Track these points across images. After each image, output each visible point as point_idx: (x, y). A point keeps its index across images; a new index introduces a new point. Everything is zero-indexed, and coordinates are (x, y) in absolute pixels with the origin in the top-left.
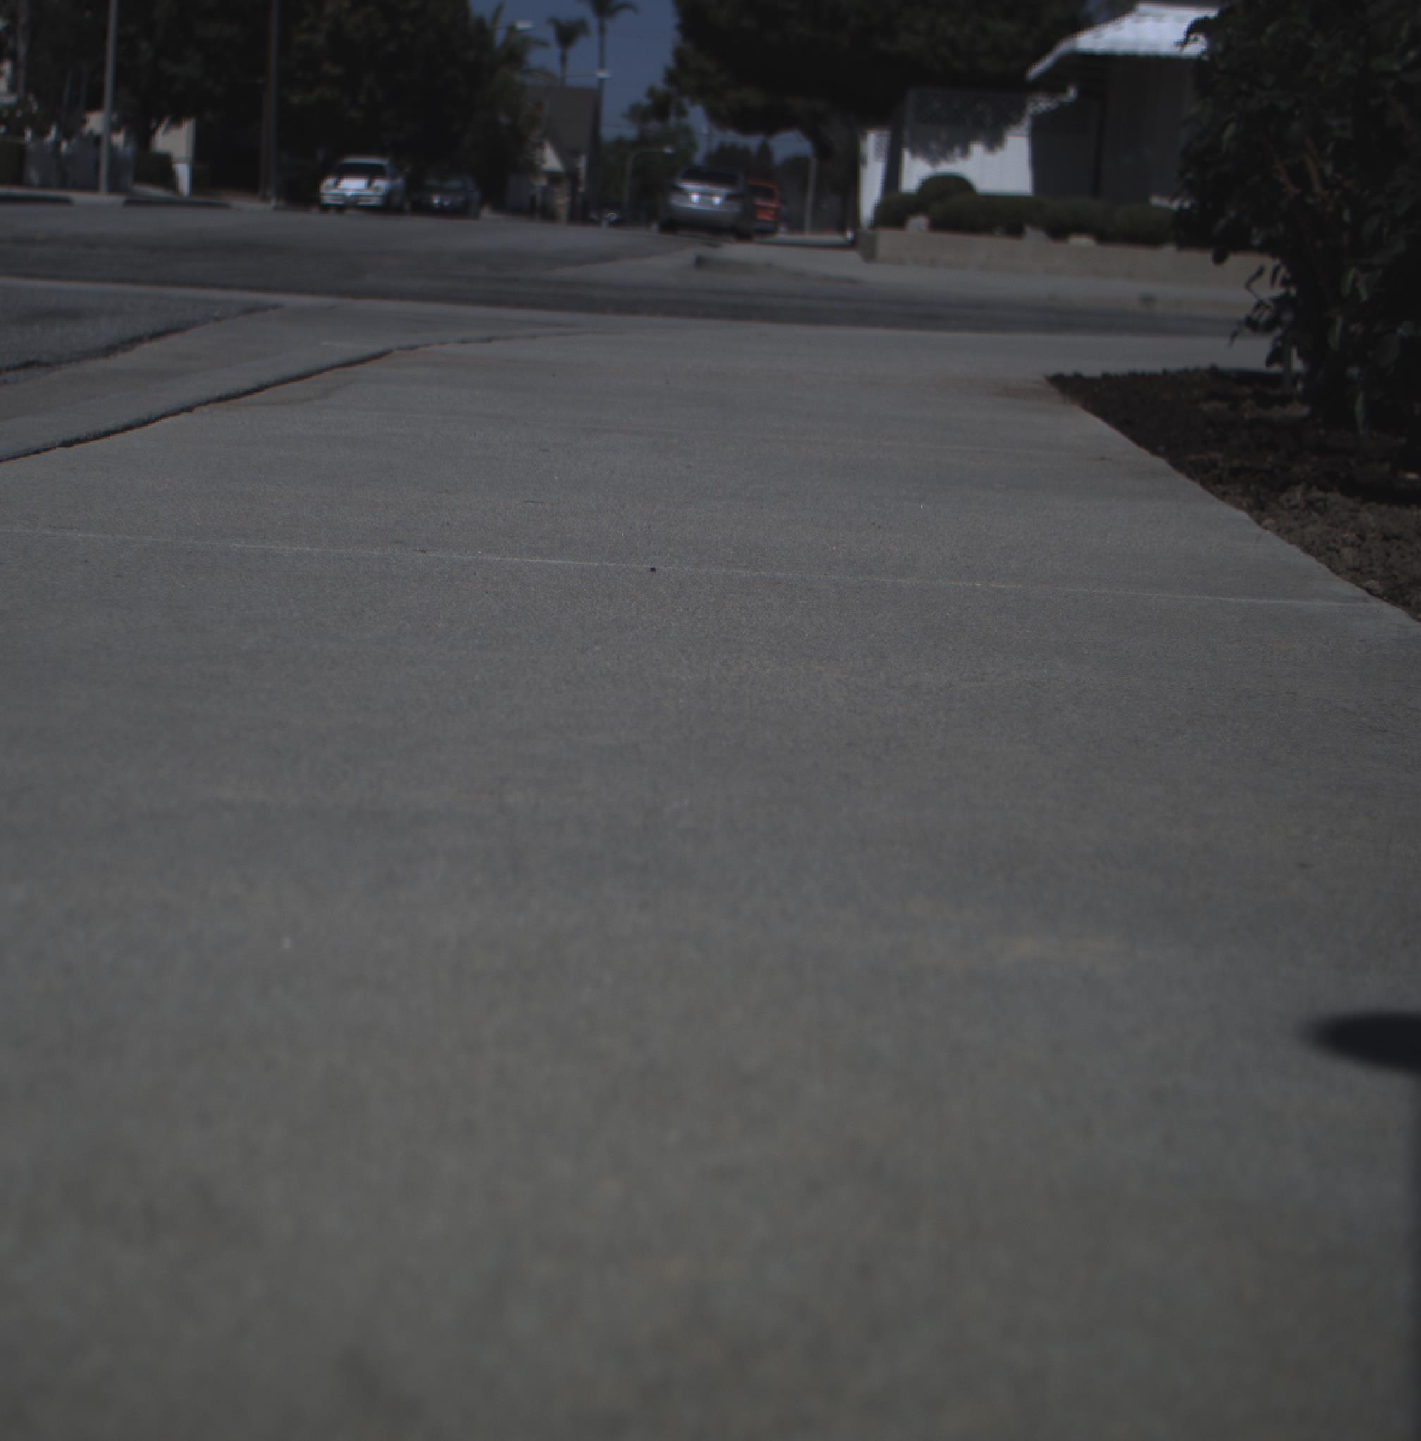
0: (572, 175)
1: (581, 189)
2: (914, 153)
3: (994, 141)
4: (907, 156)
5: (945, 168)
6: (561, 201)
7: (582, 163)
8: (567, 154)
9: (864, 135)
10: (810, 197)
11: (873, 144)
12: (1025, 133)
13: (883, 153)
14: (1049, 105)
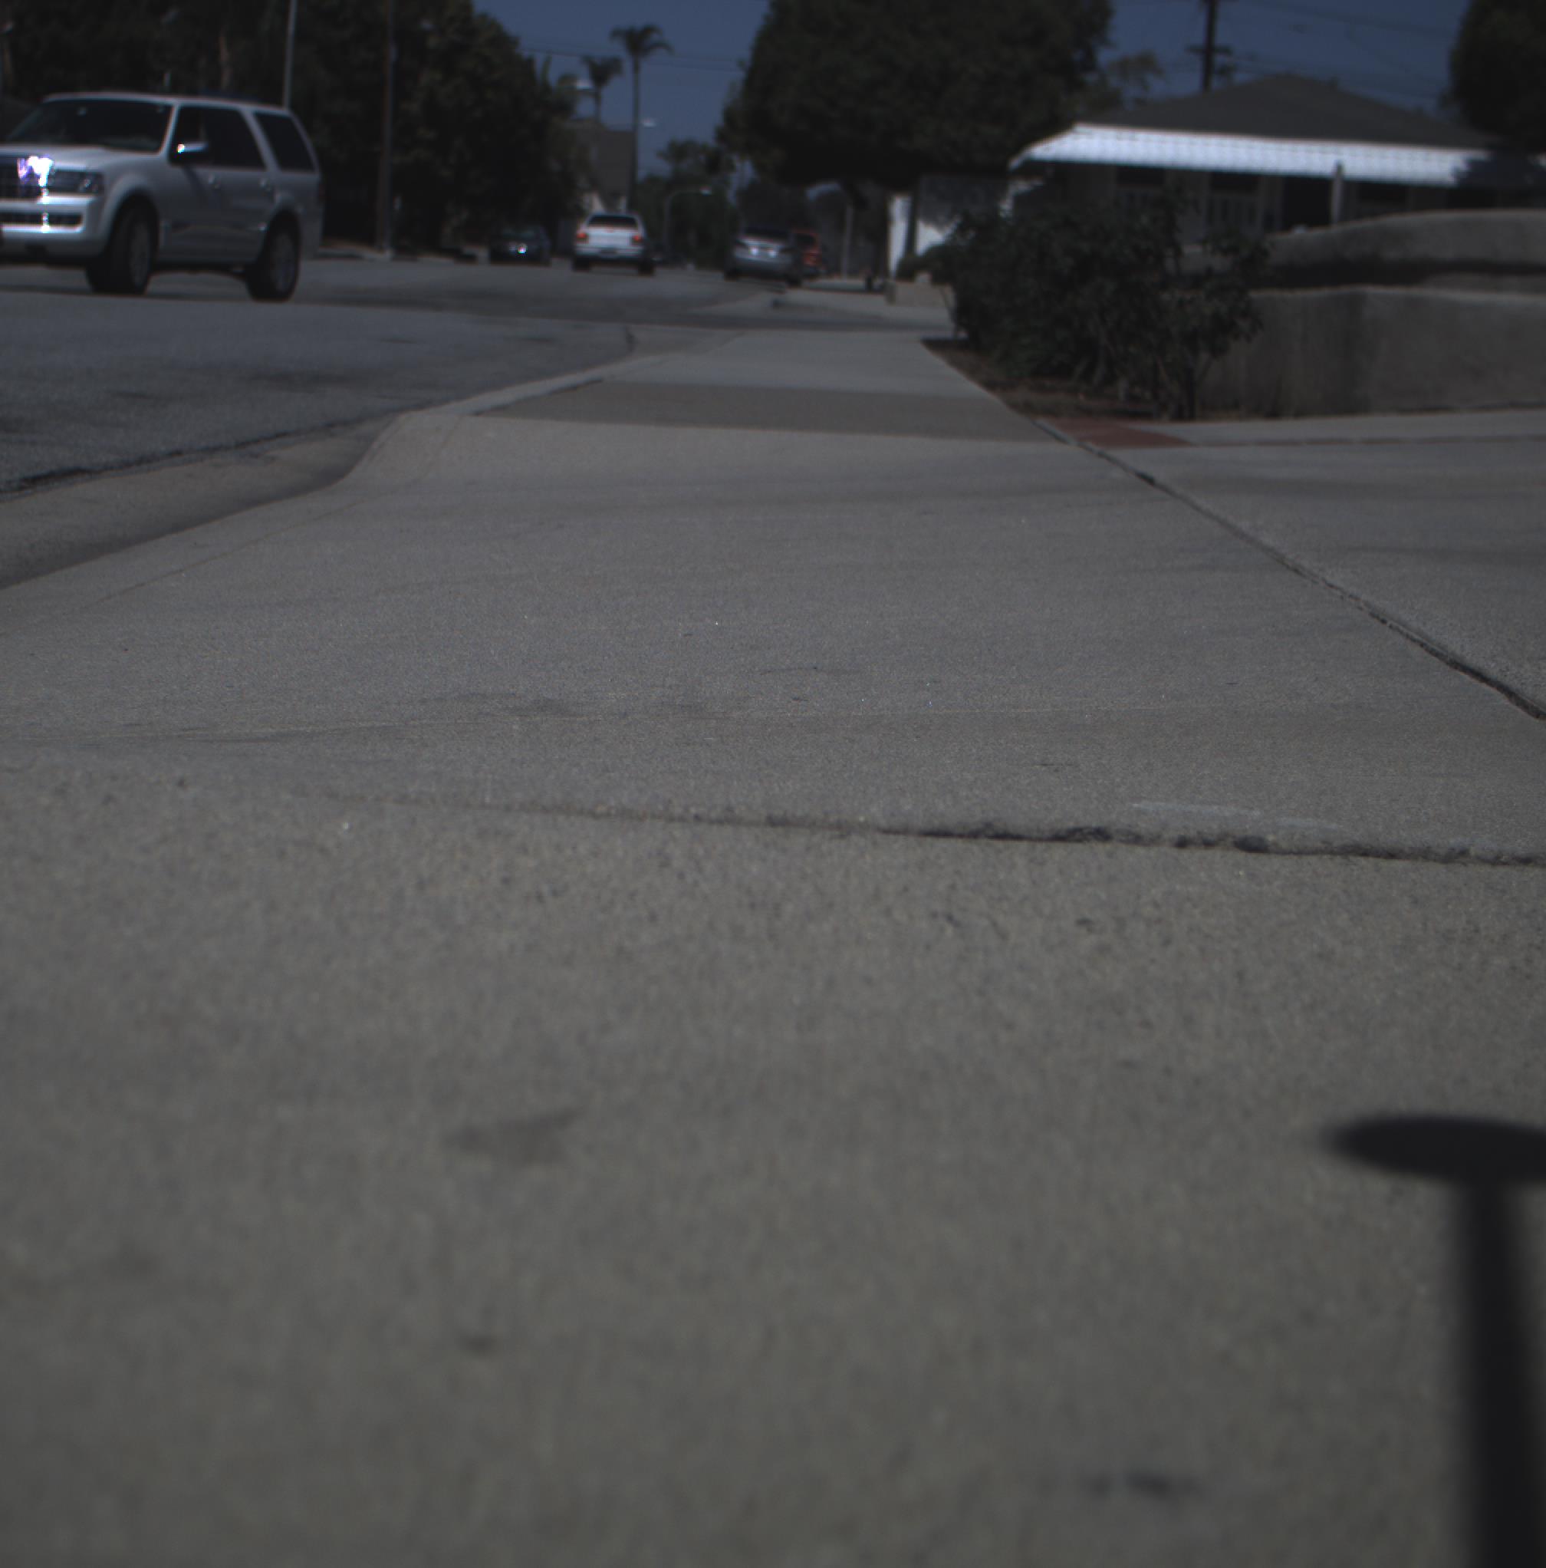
8: (609, 197)
10: (847, 242)
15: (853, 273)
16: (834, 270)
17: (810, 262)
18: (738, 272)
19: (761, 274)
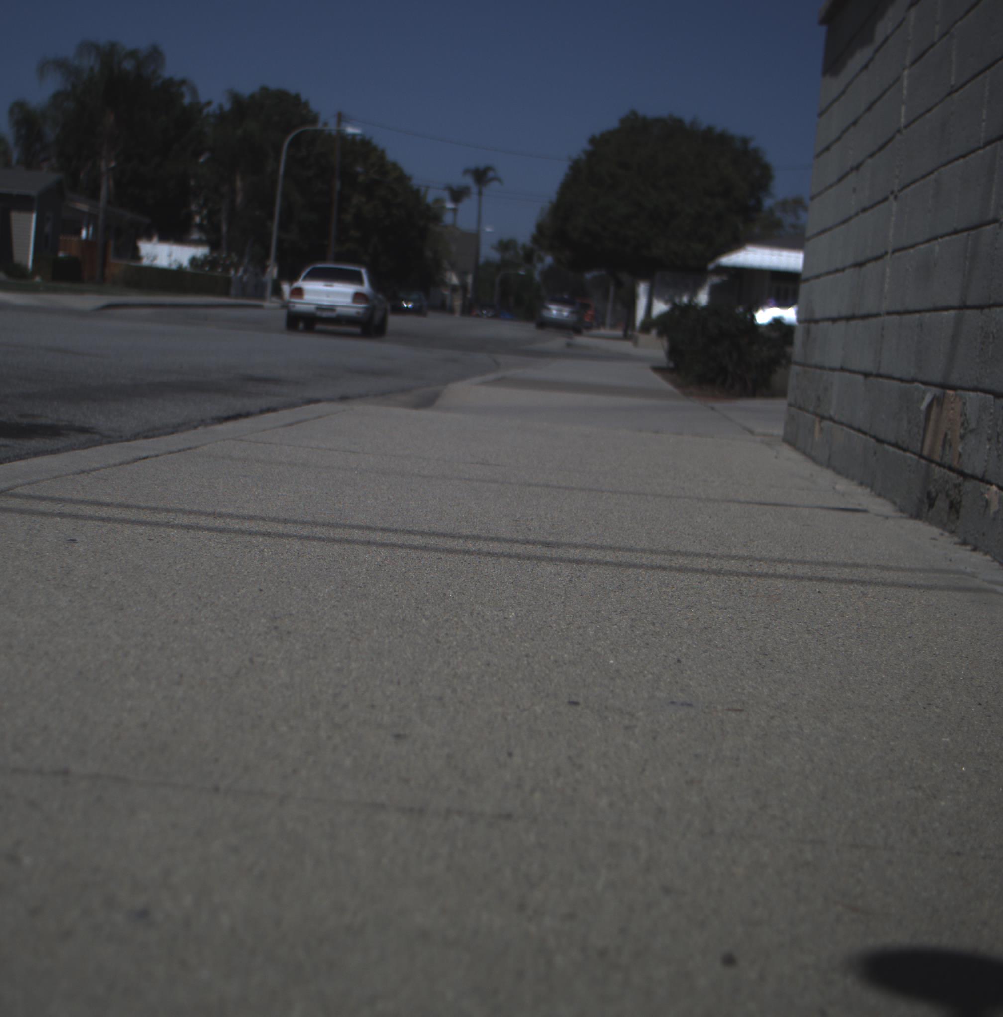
0: (464, 287)
1: (469, 295)
6: (457, 303)
7: (469, 279)
8: (462, 274)
10: (610, 306)
15: (614, 326)
16: (602, 324)
17: (587, 320)
18: (545, 324)
19: (558, 326)
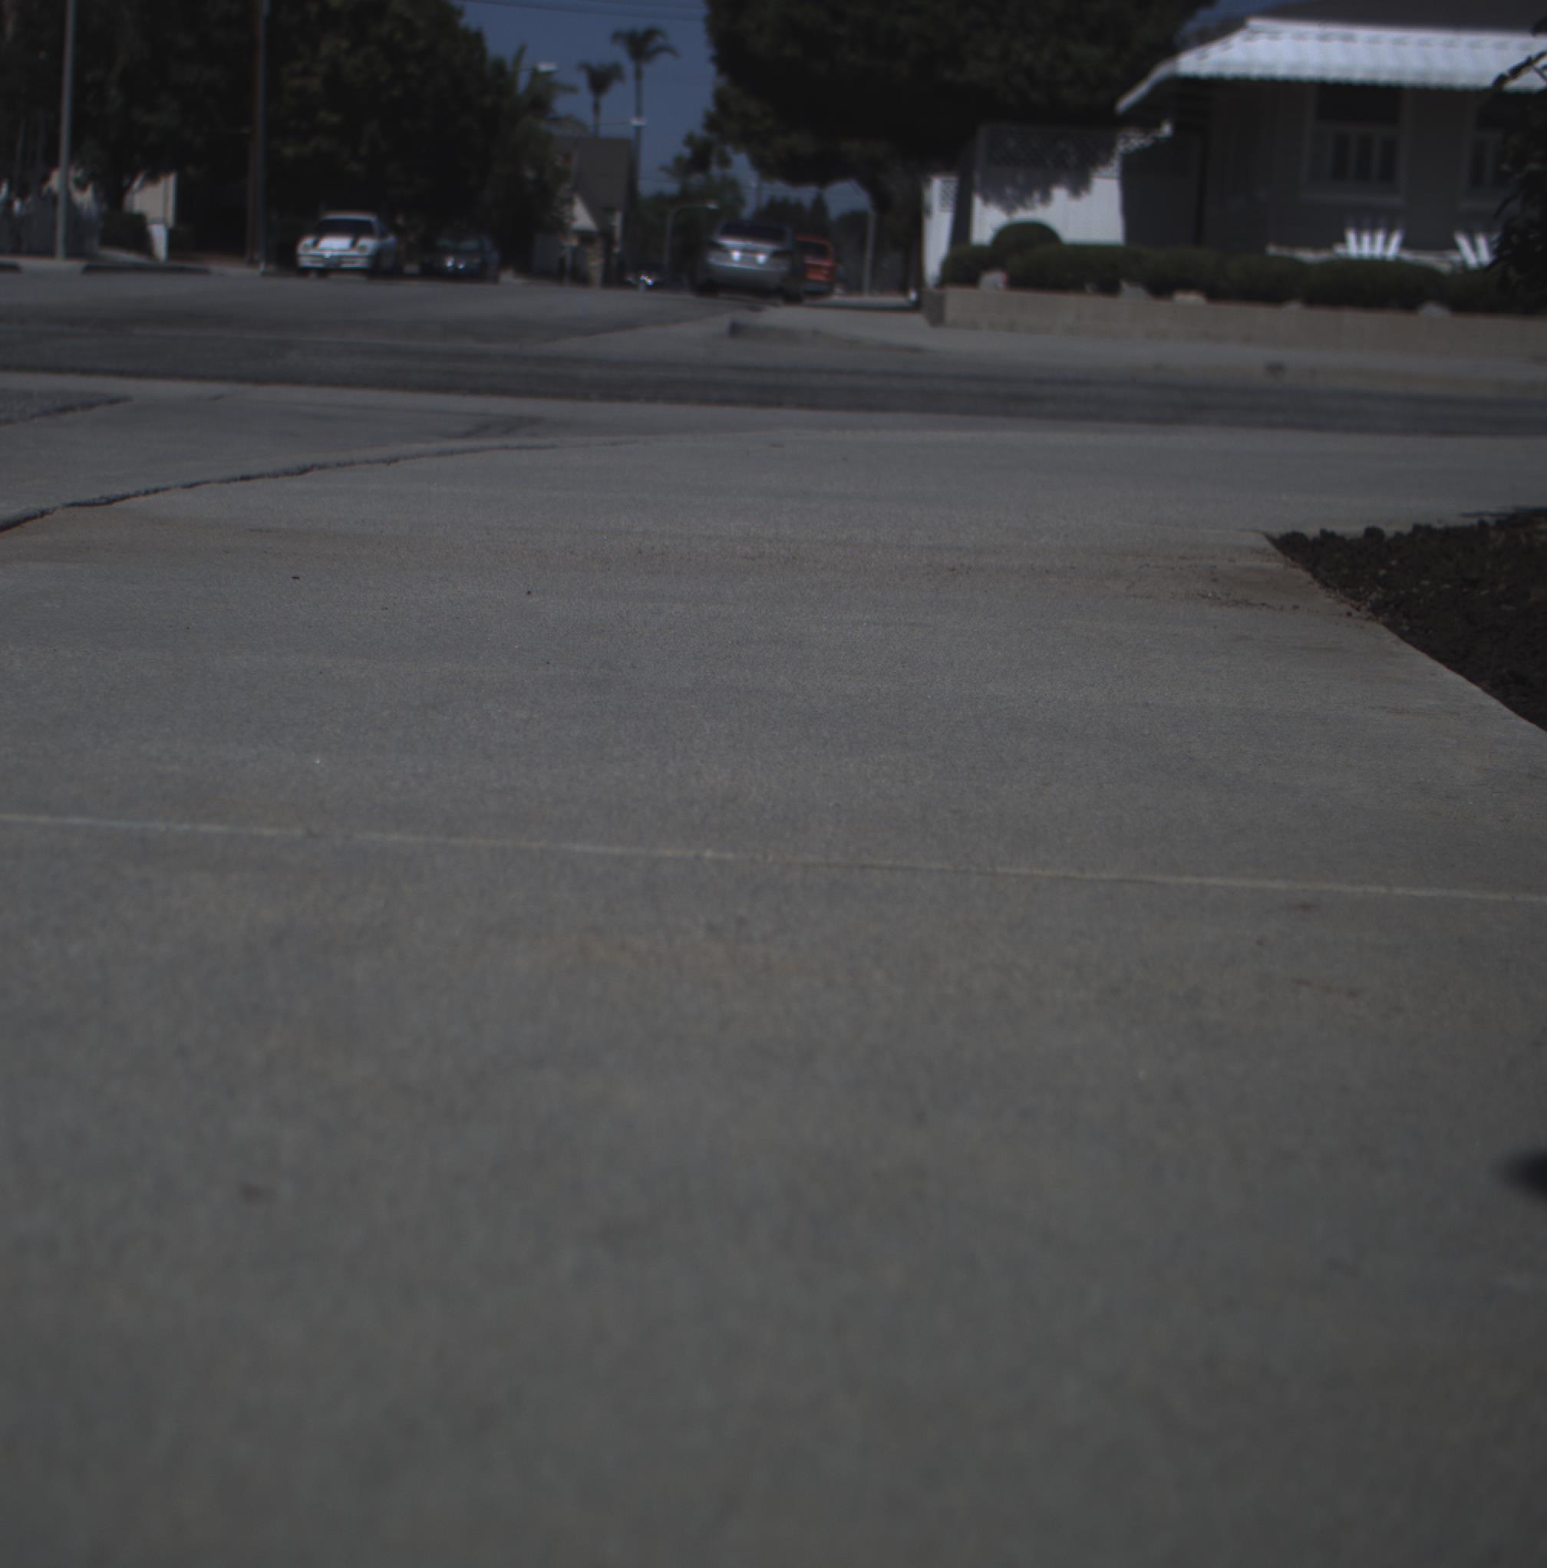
0: (605, 235)
1: (617, 250)
2: (986, 199)
3: (1079, 185)
4: (978, 203)
5: (1022, 215)
6: (595, 264)
7: (617, 221)
9: (928, 182)
10: (869, 256)
11: (938, 192)
12: (1116, 174)
13: (951, 202)
14: (1142, 141)
16: (854, 286)
17: (817, 276)
18: (713, 284)
